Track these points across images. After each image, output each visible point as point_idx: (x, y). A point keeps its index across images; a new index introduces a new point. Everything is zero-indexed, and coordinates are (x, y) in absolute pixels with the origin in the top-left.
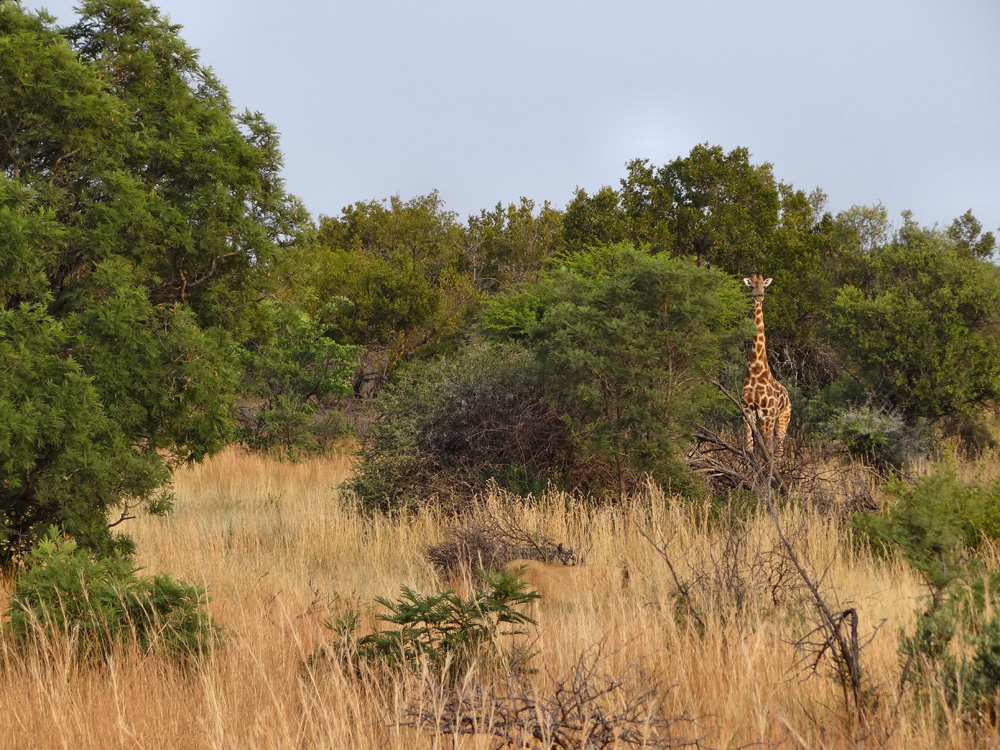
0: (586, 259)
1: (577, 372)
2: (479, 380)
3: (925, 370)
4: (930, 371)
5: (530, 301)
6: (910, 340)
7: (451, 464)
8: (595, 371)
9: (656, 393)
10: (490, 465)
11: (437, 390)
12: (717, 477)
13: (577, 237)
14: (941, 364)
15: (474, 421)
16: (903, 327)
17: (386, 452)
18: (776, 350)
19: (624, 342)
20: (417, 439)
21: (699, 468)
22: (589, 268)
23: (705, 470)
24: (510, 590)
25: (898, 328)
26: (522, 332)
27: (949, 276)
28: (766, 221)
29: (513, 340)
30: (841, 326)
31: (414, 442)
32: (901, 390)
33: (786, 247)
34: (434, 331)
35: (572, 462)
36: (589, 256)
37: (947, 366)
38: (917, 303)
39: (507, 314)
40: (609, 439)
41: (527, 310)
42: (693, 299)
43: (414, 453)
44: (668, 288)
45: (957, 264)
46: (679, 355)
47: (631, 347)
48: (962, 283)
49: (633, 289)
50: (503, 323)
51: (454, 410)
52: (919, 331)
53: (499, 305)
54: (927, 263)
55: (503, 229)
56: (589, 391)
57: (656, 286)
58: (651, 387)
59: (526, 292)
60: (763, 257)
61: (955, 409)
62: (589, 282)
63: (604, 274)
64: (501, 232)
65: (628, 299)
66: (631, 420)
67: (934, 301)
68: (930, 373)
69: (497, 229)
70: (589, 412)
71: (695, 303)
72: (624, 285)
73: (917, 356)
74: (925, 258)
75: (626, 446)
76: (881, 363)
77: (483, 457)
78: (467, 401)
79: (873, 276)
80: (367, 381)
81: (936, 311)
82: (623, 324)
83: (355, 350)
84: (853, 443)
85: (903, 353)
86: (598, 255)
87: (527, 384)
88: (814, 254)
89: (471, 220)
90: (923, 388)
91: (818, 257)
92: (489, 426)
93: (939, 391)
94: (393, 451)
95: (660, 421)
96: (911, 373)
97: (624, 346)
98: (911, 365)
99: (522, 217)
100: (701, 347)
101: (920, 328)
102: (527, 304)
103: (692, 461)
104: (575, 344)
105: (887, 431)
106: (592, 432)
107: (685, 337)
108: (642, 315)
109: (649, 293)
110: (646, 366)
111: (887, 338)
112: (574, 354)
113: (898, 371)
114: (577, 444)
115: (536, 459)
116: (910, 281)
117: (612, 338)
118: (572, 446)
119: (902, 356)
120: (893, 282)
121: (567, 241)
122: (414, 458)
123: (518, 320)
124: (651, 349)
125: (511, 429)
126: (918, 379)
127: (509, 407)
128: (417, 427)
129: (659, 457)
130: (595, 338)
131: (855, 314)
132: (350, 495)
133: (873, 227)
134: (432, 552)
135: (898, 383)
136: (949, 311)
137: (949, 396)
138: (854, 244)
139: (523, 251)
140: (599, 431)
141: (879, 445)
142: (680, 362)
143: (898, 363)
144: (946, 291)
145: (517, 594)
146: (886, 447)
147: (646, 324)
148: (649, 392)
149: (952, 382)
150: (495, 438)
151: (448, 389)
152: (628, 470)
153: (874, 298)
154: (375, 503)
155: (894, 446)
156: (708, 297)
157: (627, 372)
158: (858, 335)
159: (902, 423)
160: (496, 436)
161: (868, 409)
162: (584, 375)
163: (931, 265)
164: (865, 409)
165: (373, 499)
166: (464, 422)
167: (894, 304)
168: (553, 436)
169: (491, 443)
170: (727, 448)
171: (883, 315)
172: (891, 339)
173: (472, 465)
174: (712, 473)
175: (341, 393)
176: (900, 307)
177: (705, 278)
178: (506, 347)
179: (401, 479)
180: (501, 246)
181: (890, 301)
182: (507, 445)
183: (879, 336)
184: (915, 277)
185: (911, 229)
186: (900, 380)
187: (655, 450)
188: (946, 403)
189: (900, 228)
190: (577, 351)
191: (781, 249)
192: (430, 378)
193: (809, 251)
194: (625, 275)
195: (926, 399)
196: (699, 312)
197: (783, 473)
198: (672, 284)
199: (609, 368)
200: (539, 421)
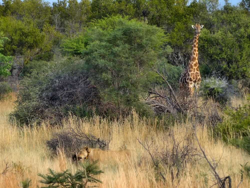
0: (103, 23)
1: (102, 68)
2: (63, 72)
3: (235, 61)
4: (237, 61)
5: (82, 40)
6: (228, 49)
7: (52, 105)
8: (109, 68)
9: (133, 76)
10: (68, 105)
11: (46, 76)
12: (157, 108)
13: (96, 11)
14: (241, 58)
15: (62, 88)
16: (226, 45)
17: (27, 101)
18: (175, 54)
19: (120, 56)
20: (39, 96)
21: (149, 104)
22: (105, 26)
23: (152, 105)
24: (91, 170)
25: (224, 45)
26: (79, 52)
27: (244, 24)
28: (170, 3)
29: (76, 56)
30: (201, 45)
31: (38, 97)
32: (225, 69)
33: (179, 13)
34: (41, 49)
35: (100, 104)
36: (104, 21)
37: (243, 60)
38: (231, 35)
39: (73, 45)
40: (115, 94)
41: (80, 43)
42: (146, 38)
43: (38, 101)
44: (136, 34)
45: (246, 20)
46: (142, 61)
47: (123, 58)
48: (248, 27)
49: (123, 35)
50: (71, 48)
51: (53, 84)
52: (232, 46)
53: (69, 41)
54: (234, 19)
55: (66, 7)
56: (107, 76)
57: (132, 34)
58: (131, 73)
59: (80, 36)
60: (169, 17)
61: (246, 76)
62: (105, 32)
63: (111, 28)
64: (66, 8)
65: (121, 39)
66: (123, 87)
67: (238, 34)
68: (236, 62)
69: (64, 7)
70: (106, 84)
71: (147, 40)
72: (119, 34)
73: (231, 56)
74: (234, 17)
75: (121, 97)
76: (217, 59)
77: (65, 102)
78: (58, 80)
79: (213, 25)
80: (15, 69)
81: (239, 38)
82: (120, 49)
83: (11, 58)
84: (208, 92)
85: (226, 55)
86: (108, 21)
87: (82, 73)
88: (190, 16)
89: (54, 4)
90: (234, 68)
91: (192, 17)
92: (67, 90)
93: (240, 69)
94: (30, 100)
95: (134, 87)
96: (229, 62)
97: (120, 58)
98: (229, 59)
99: (74, 2)
100: (150, 57)
101: (232, 45)
102: (80, 41)
103: (147, 102)
104: (101, 57)
105: (221, 86)
106: (108, 92)
107: (144, 53)
108: (127, 45)
109: (129, 36)
110: (129, 65)
111: (220, 49)
112: (101, 61)
113: (224, 62)
114: (102, 96)
115: (86, 102)
116: (228, 27)
117: (115, 55)
118: (100, 97)
119: (225, 56)
120: (221, 26)
121: (93, 12)
122: (38, 103)
123: (77, 47)
124: (131, 59)
125: (76, 91)
126: (232, 65)
127: (75, 82)
128: (39, 91)
129: (135, 101)
130: (109, 55)
131: (207, 40)
132: (13, 119)
133: (213, 5)
134: (48, 142)
135: (224, 67)
136: (243, 38)
137: (244, 71)
138: (206, 12)
139: (74, 16)
140: (111, 91)
141: (218, 92)
142: (142, 63)
143: (224, 59)
144: (242, 30)
145: (94, 171)
146: (221, 93)
147: (128, 49)
148: (130, 76)
149: (245, 66)
150: (70, 95)
151: (51, 76)
152: (122, 106)
153: (214, 33)
154: (23, 121)
155: (224, 93)
156: (153, 37)
157: (121, 68)
158: (208, 48)
159: (227, 83)
160: (70, 94)
161: (214, 78)
162: (104, 70)
163: (236, 20)
164: (212, 78)
165: (22, 120)
166: (58, 89)
167: (222, 36)
168: (93, 94)
169: (68, 97)
170: (160, 96)
171: (218, 40)
172: (221, 49)
173: (61, 105)
174: (155, 106)
175: (6, 75)
176: (224, 37)
177: (151, 30)
178: (73, 58)
179: (33, 112)
180: (66, 14)
181: (221, 34)
182: (75, 97)
183: (216, 48)
184: (230, 24)
185: (228, 6)
186: (224, 65)
187: (133, 98)
188: (243, 74)
189: (224, 5)
190: (102, 60)
191: (177, 14)
192: (43, 72)
193: (188, 15)
194: (120, 30)
195: (235, 73)
196: (149, 44)
197: (182, 105)
198: (138, 33)
199: (114, 66)
200: (87, 87)
